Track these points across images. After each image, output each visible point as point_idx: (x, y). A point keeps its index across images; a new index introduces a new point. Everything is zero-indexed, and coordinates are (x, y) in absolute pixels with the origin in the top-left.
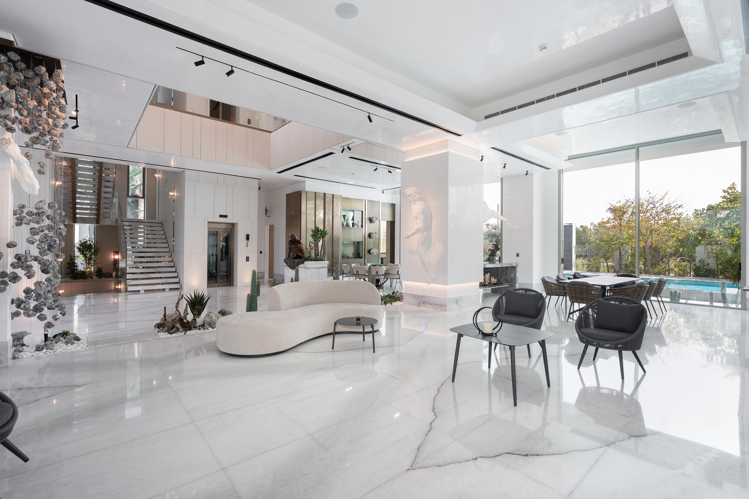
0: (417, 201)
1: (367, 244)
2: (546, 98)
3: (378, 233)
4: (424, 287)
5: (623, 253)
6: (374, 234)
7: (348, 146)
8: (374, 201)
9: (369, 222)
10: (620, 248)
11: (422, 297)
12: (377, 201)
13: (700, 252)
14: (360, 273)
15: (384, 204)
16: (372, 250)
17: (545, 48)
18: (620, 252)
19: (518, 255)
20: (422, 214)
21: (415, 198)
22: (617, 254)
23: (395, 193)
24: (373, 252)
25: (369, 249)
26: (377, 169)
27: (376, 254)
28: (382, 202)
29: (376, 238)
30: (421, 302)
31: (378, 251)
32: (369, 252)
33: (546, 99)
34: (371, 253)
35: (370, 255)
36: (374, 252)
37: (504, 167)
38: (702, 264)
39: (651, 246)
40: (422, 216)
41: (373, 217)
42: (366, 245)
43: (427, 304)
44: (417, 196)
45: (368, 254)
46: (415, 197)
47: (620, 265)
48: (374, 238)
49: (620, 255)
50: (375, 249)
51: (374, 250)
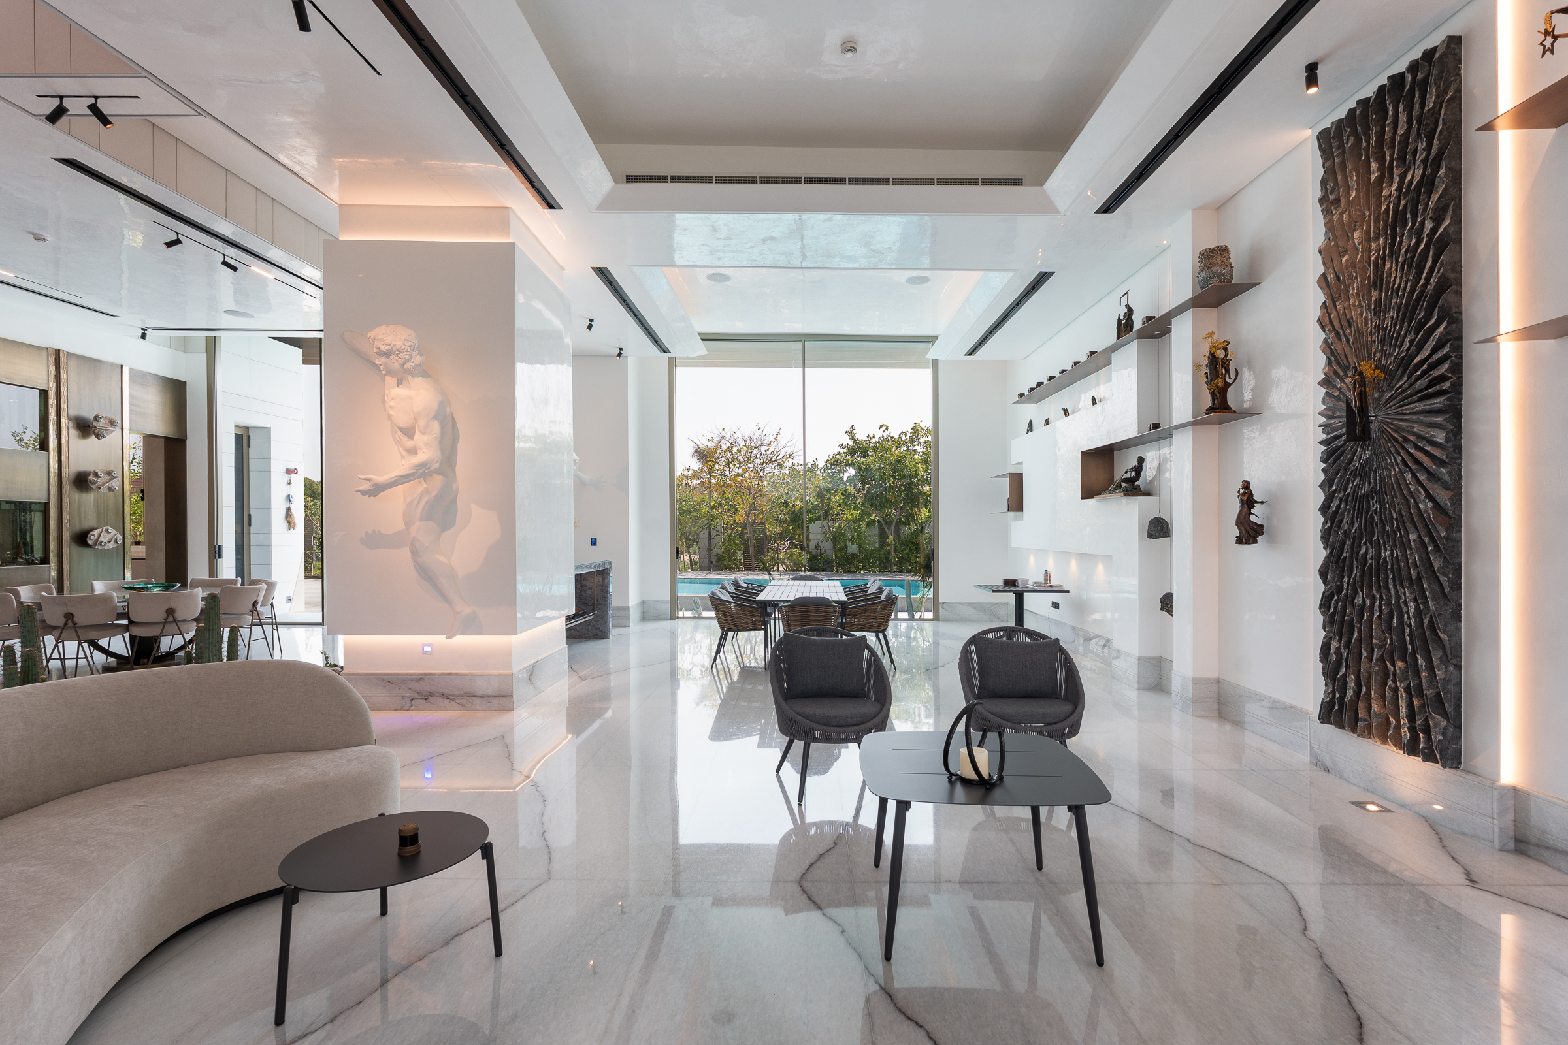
0: (414, 376)
1: (70, 513)
2: (780, 179)
3: (118, 473)
4: (427, 649)
5: (714, 534)
6: (104, 478)
7: (92, 101)
8: (99, 361)
9: (74, 433)
10: (710, 525)
11: (421, 679)
12: (112, 365)
13: (816, 532)
14: (80, 619)
15: (139, 377)
16: (96, 532)
17: (854, 49)
18: (710, 533)
19: (594, 542)
20: (435, 418)
21: (408, 365)
22: (704, 536)
23: (184, 346)
24: (101, 539)
25: (78, 527)
26: (177, 242)
27: (111, 546)
28: (131, 371)
29: (110, 489)
30: (416, 696)
31: (120, 537)
32: (81, 539)
33: (781, 181)
34: (90, 542)
35: (86, 551)
36: (104, 538)
37: (590, 327)
38: (819, 551)
39: (754, 522)
40: (436, 426)
41: (96, 418)
42: (65, 516)
43: (441, 699)
44: (418, 359)
45: (76, 549)
46: (408, 361)
47: (710, 556)
48: (104, 489)
49: (710, 539)
50: (107, 531)
51: (104, 533)
